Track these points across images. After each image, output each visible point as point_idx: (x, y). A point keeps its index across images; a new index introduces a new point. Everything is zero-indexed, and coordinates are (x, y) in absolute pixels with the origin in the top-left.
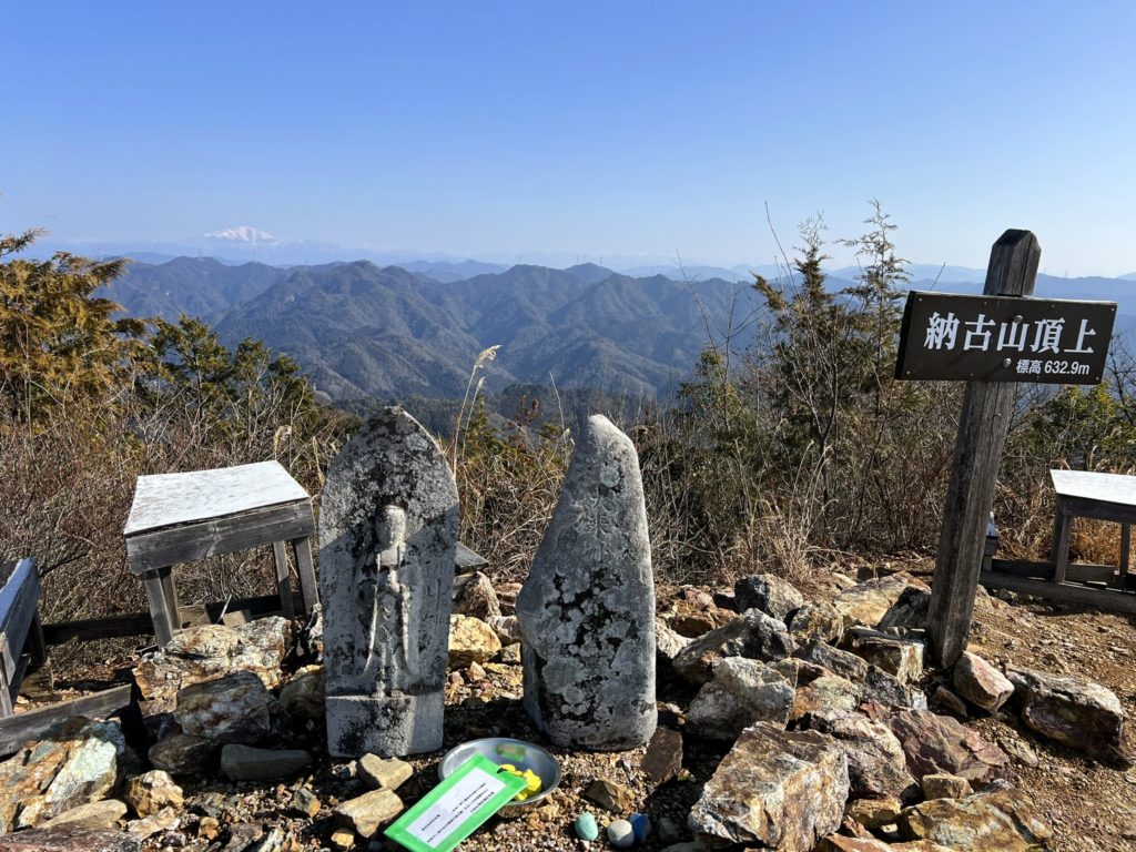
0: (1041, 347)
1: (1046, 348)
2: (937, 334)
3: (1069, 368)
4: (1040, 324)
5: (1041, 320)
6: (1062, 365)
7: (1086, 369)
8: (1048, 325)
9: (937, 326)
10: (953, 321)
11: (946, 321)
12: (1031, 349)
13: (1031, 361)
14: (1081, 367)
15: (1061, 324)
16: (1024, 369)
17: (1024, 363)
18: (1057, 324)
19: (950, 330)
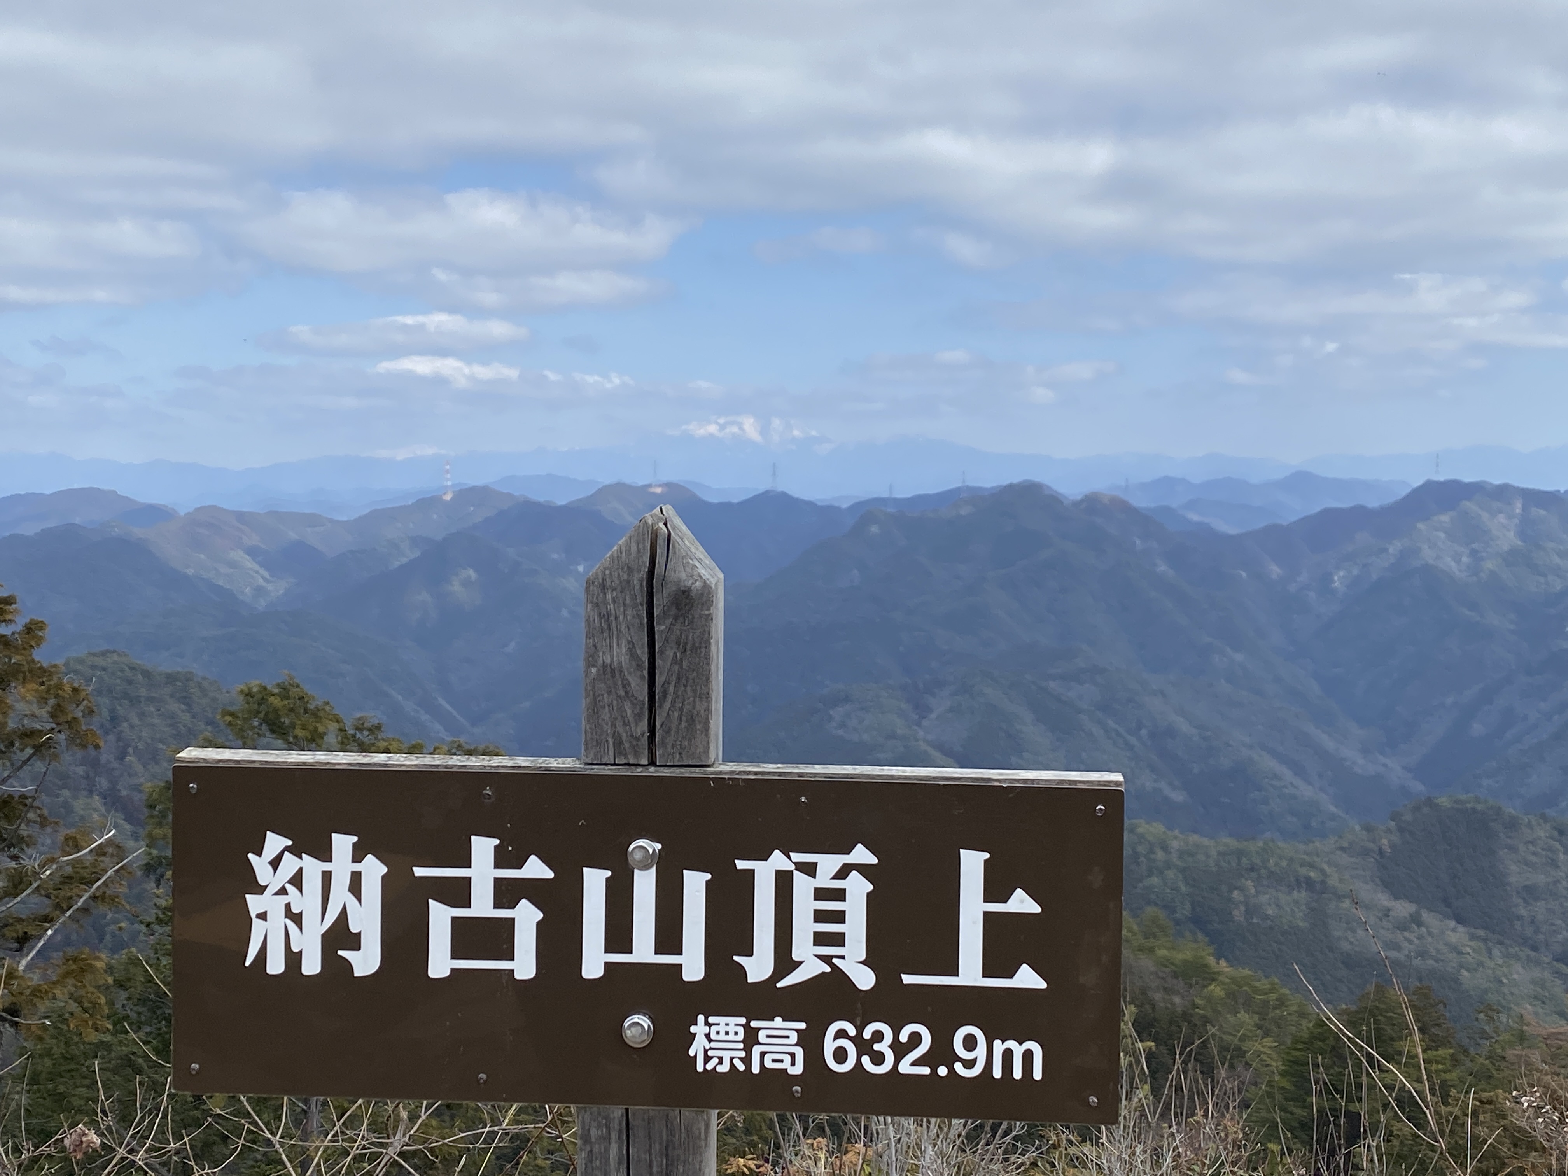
0: (786, 963)
1: (811, 968)
2: (297, 919)
3: (942, 1052)
4: (764, 873)
5: (764, 857)
6: (904, 1037)
7: (1028, 1056)
8: (798, 877)
9: (289, 887)
10: (357, 867)
11: (326, 866)
12: (742, 970)
13: (754, 1024)
14: (999, 1047)
15: (863, 869)
16: (726, 1055)
17: (722, 1029)
18: (843, 873)
19: (351, 900)
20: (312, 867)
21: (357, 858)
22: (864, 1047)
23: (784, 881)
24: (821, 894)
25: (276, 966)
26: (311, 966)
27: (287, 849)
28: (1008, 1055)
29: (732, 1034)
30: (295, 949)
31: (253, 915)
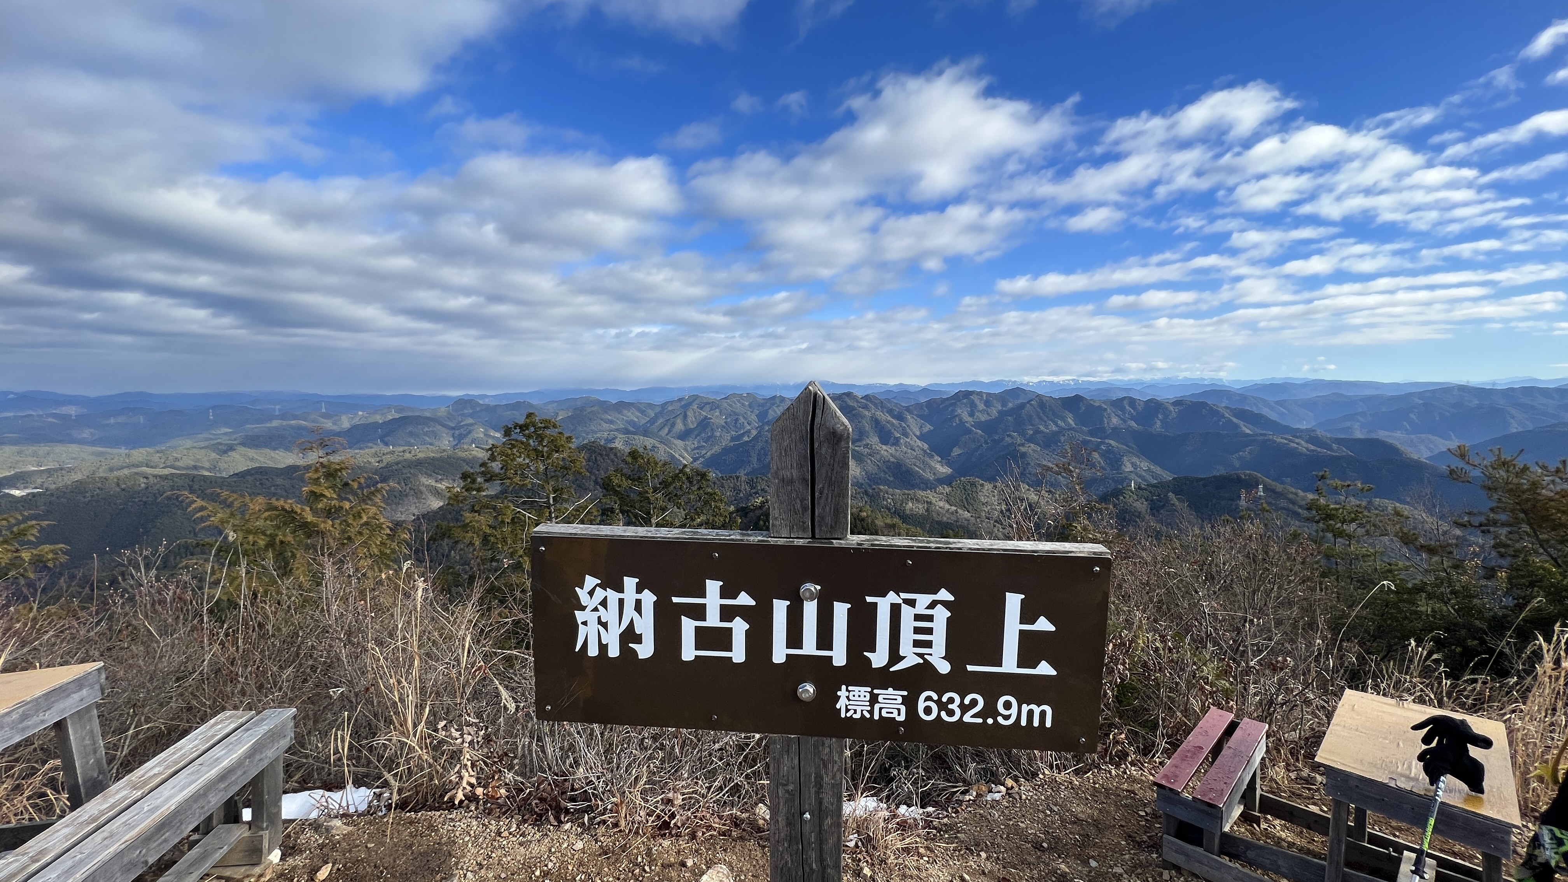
0: (895, 656)
1: (910, 658)
2: (605, 625)
3: (990, 710)
4: (883, 605)
5: (884, 595)
6: (967, 701)
7: (1043, 714)
8: (905, 608)
9: (599, 607)
10: (639, 596)
11: (621, 596)
12: (869, 661)
13: (876, 691)
14: (1025, 708)
15: (945, 604)
16: (859, 709)
17: (856, 694)
18: (932, 605)
19: (636, 615)
20: (613, 596)
21: (639, 590)
22: (942, 706)
23: (895, 610)
24: (918, 617)
25: (593, 651)
26: (614, 652)
27: (597, 585)
28: (1030, 713)
29: (862, 696)
30: (604, 642)
31: (579, 623)
